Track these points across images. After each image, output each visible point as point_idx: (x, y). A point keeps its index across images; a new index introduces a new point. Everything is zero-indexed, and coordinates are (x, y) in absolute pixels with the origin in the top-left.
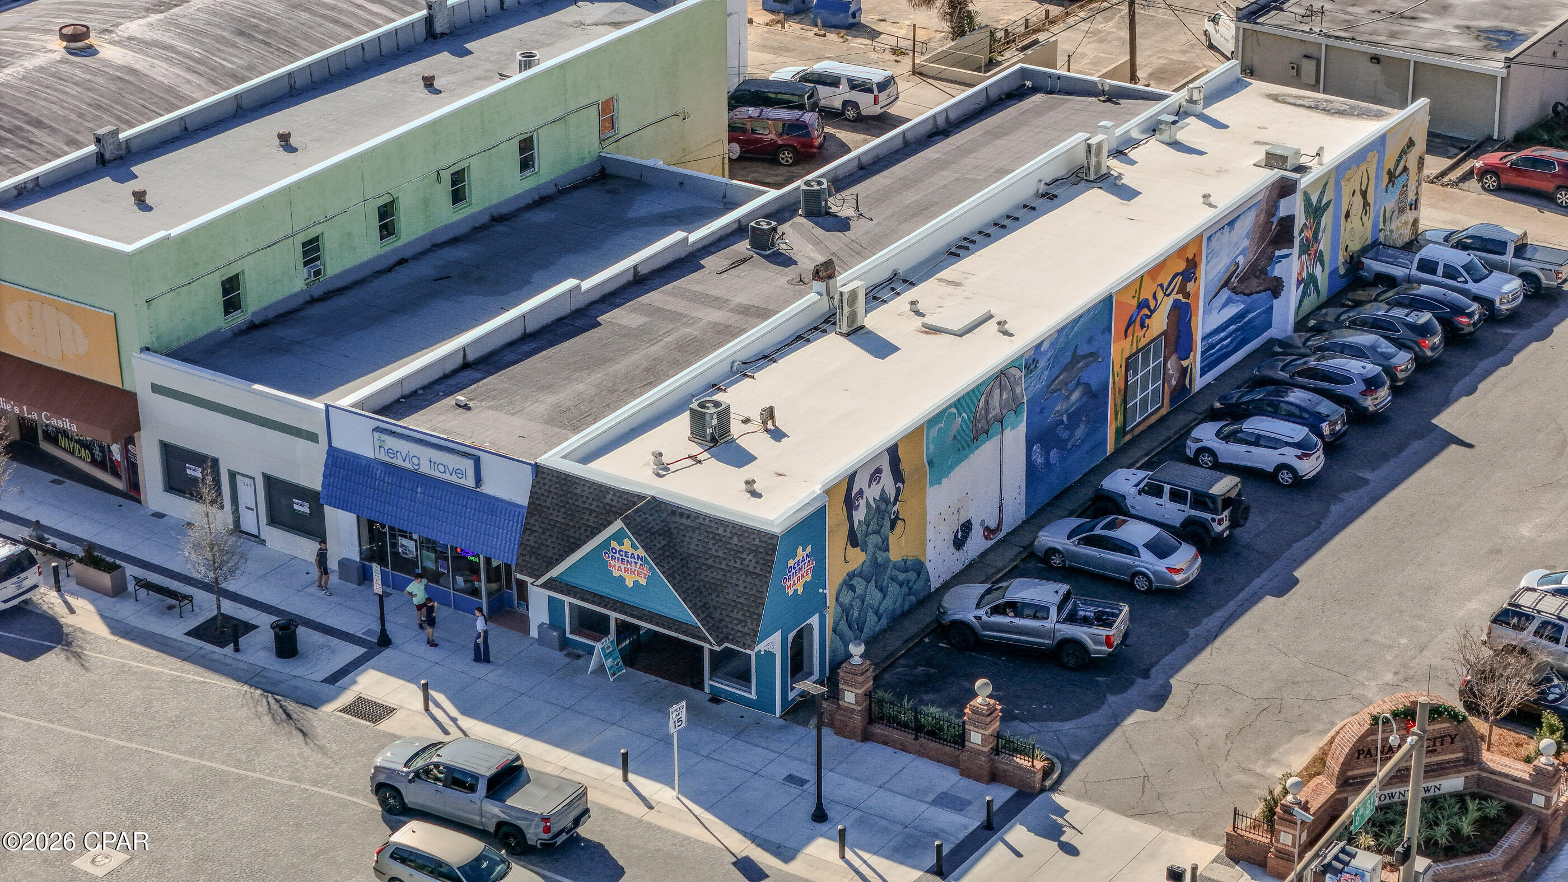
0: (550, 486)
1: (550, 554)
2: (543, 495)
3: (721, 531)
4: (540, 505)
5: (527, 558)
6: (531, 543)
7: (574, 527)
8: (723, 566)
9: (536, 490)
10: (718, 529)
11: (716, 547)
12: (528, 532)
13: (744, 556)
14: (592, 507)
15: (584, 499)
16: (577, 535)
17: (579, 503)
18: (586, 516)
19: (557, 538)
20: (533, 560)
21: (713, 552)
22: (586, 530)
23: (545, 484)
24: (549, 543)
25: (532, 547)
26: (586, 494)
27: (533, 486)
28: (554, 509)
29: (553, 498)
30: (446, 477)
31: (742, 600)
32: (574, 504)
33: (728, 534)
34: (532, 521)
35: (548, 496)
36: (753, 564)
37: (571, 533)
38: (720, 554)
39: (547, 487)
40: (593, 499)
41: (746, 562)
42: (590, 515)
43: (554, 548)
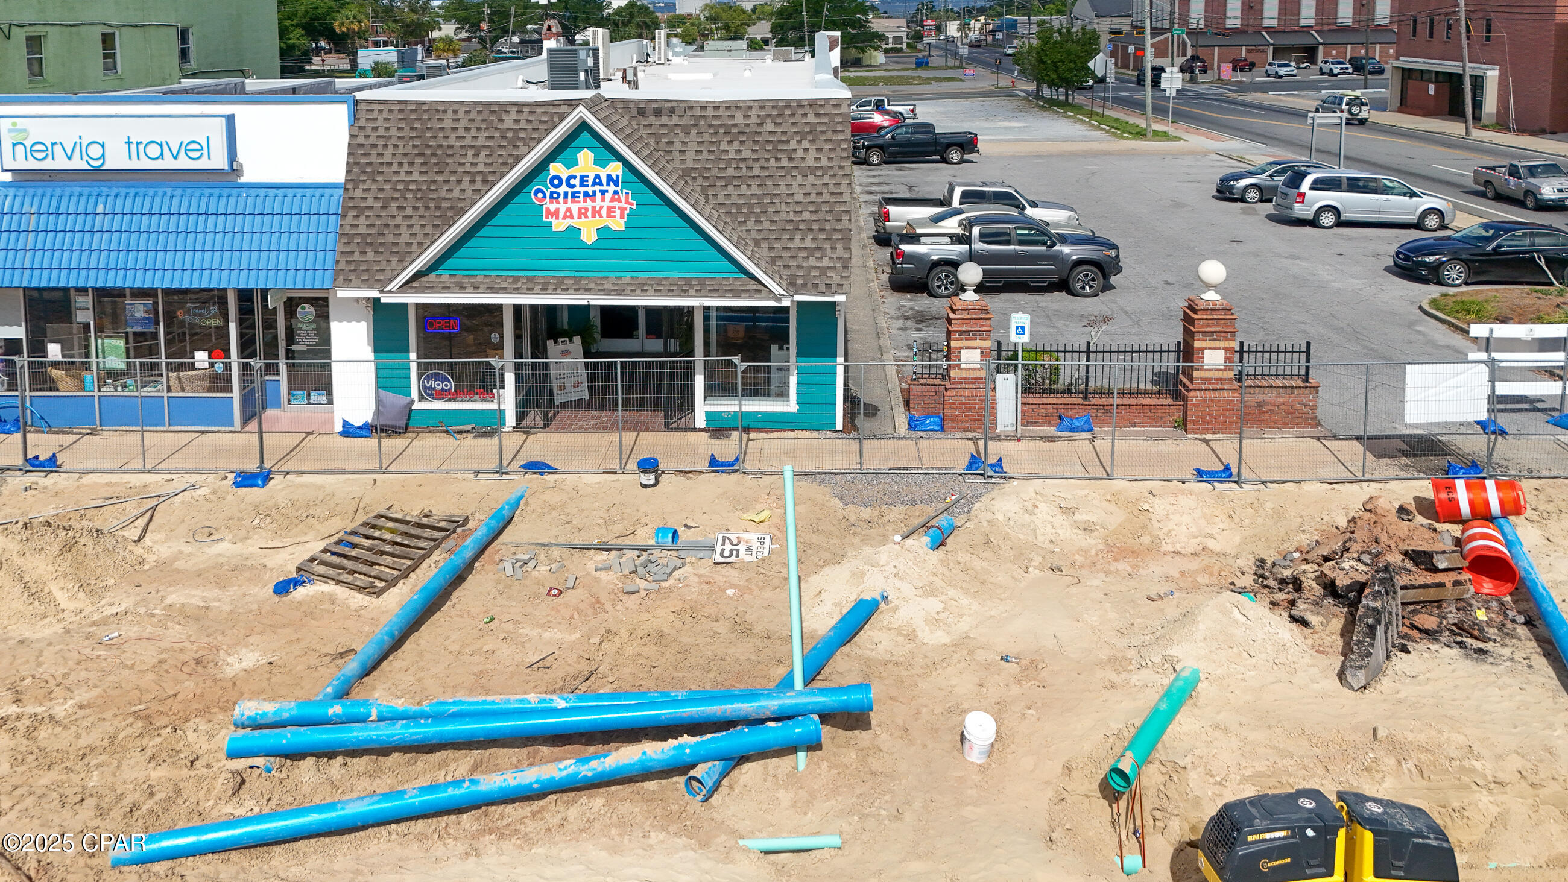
0: (387, 129)
1: (405, 238)
2: (374, 146)
3: (739, 119)
4: (370, 164)
5: (357, 256)
6: (362, 230)
7: (447, 182)
8: (756, 172)
9: (361, 140)
10: (732, 116)
11: (736, 145)
12: (352, 214)
13: (793, 145)
14: (481, 141)
15: (461, 132)
16: (456, 194)
17: (452, 141)
18: (470, 159)
19: (416, 209)
20: (370, 256)
21: (732, 155)
22: (472, 182)
23: (375, 129)
24: (399, 220)
25: (364, 236)
26: (463, 123)
27: (352, 137)
28: (401, 164)
29: (396, 146)
30: (168, 163)
31: (806, 216)
32: (440, 146)
33: (754, 120)
34: (358, 193)
35: (386, 146)
36: (813, 153)
37: (443, 194)
38: (747, 154)
39: (381, 132)
40: (479, 129)
41: (800, 154)
42: (476, 155)
43: (410, 227)
